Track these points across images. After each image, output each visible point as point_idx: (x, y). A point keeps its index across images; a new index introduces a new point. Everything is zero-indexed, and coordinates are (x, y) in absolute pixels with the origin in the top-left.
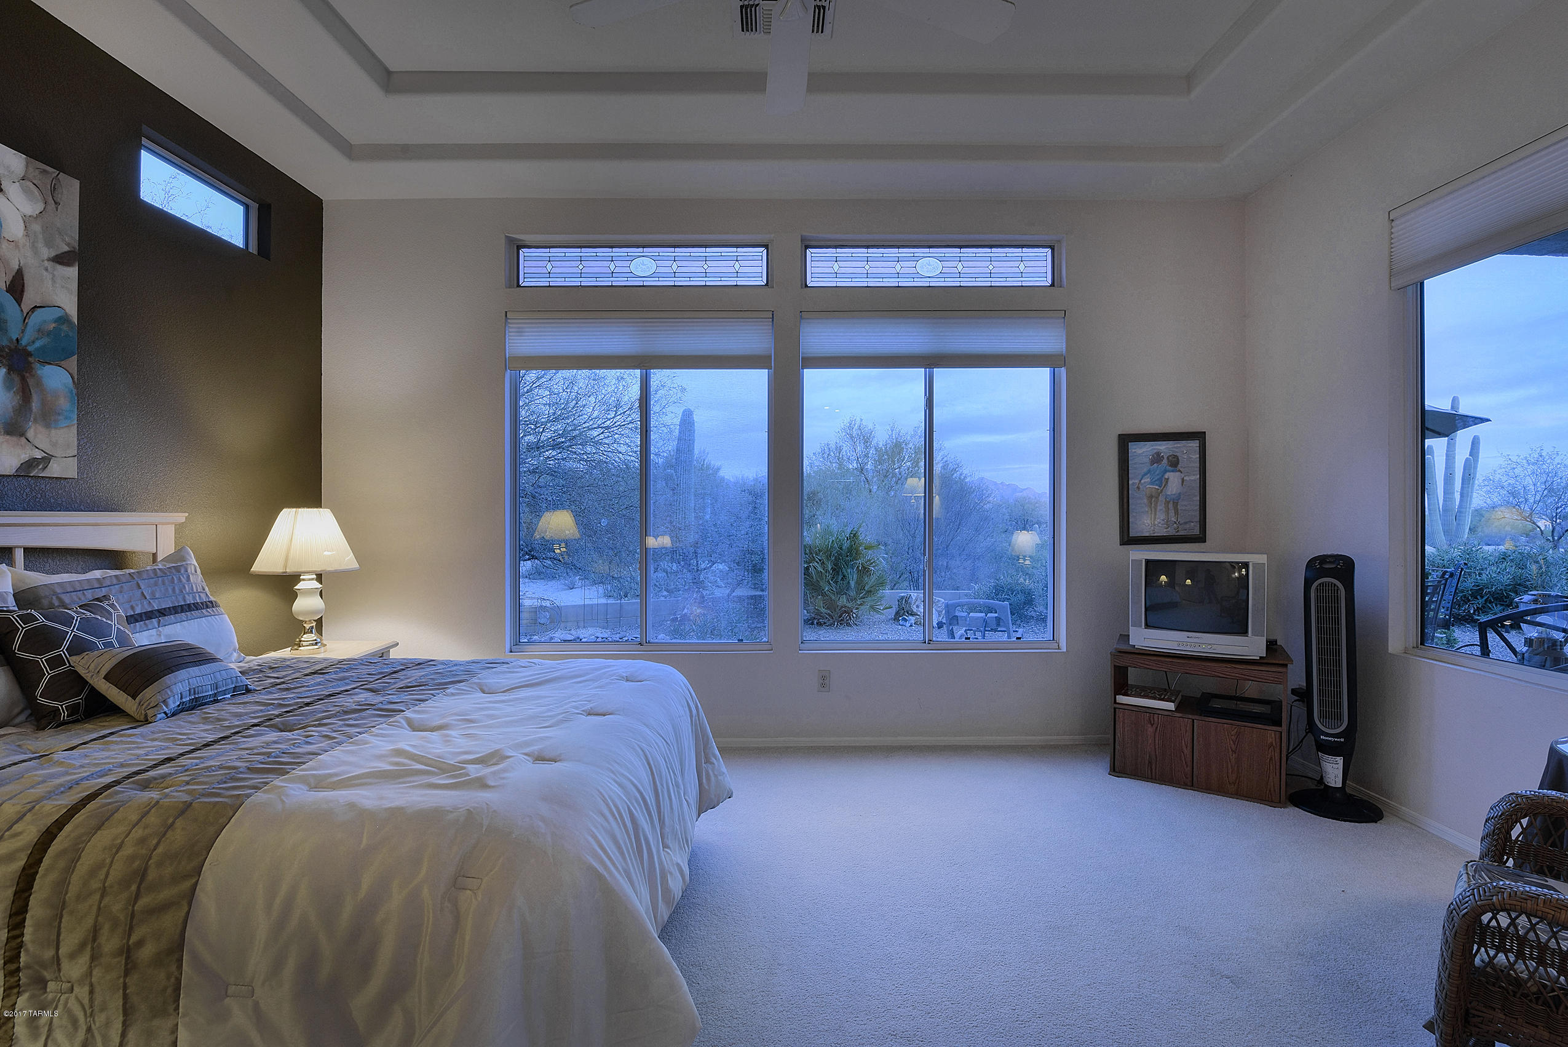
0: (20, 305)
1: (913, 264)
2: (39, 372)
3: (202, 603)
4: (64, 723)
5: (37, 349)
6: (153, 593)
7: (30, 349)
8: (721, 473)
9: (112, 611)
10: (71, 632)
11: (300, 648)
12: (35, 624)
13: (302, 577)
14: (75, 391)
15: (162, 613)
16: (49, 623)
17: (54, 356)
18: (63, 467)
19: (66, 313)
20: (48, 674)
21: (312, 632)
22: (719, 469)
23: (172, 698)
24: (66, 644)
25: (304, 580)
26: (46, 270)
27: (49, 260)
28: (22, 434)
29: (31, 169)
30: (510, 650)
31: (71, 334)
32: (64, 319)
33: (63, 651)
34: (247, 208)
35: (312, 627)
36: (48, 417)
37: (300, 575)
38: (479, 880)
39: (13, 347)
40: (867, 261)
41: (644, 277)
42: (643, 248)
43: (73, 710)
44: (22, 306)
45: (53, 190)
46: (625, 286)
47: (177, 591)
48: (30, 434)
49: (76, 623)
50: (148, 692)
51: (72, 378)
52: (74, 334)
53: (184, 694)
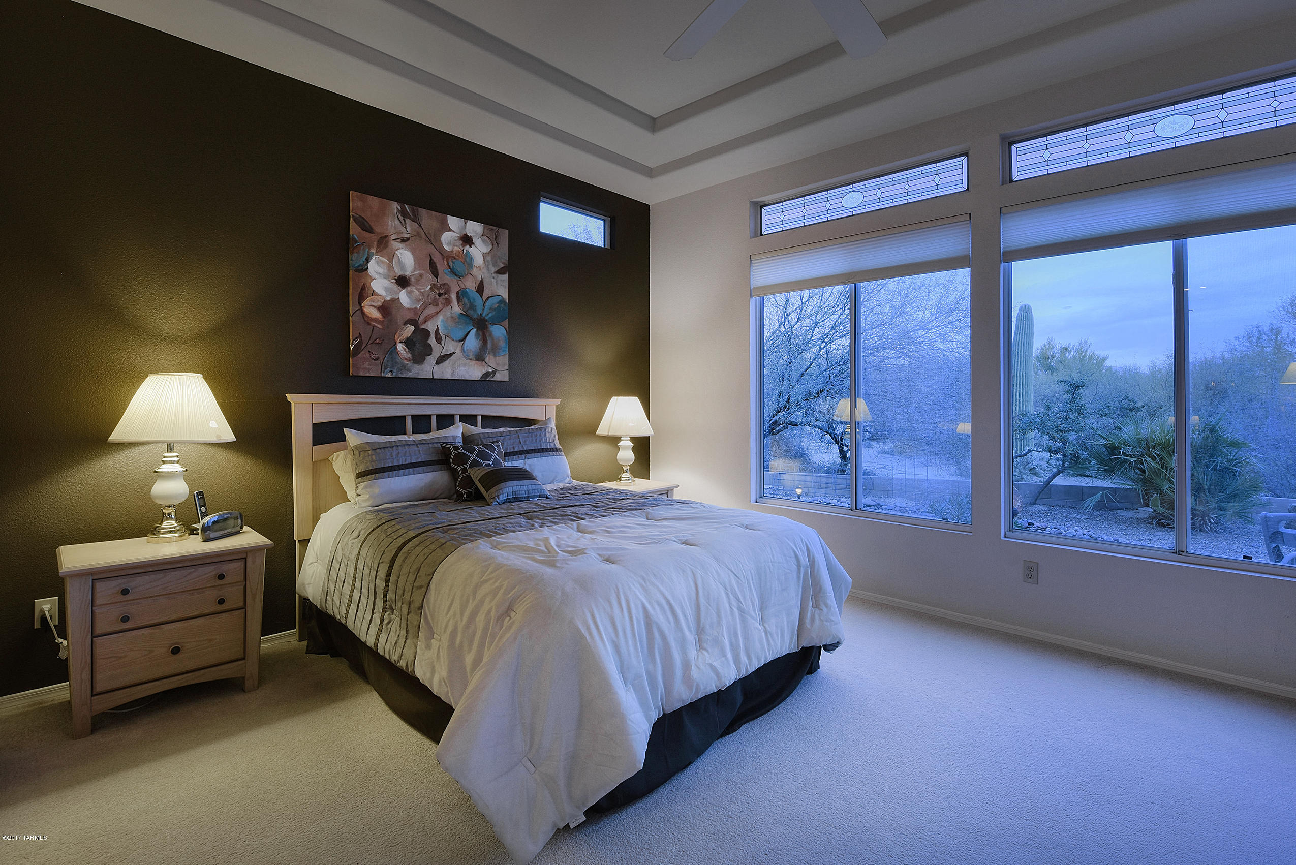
0: (482, 297)
1: (1151, 128)
2: (491, 329)
3: (551, 449)
4: (464, 501)
5: (490, 318)
6: (525, 441)
7: (486, 318)
8: (1108, 363)
9: (496, 448)
10: (473, 457)
11: (621, 481)
12: (458, 451)
13: (622, 439)
14: (507, 337)
15: (528, 452)
16: (464, 451)
17: (497, 321)
18: (502, 376)
19: (503, 298)
20: (461, 475)
21: (627, 472)
22: (1104, 359)
23: (502, 495)
24: (469, 462)
25: (623, 440)
26: (494, 278)
27: (495, 273)
28: (483, 360)
29: (486, 230)
30: (755, 501)
31: (505, 308)
32: (502, 301)
33: (467, 465)
34: (604, 221)
35: (627, 469)
36: (495, 351)
37: (621, 437)
38: (515, 613)
39: (479, 318)
40: (1087, 140)
41: (853, 208)
42: (852, 184)
43: (469, 494)
44: (483, 297)
45: (496, 237)
46: (838, 219)
47: (538, 441)
48: (487, 360)
49: (476, 453)
50: (493, 490)
51: (506, 330)
52: (507, 308)
53: (509, 493)
